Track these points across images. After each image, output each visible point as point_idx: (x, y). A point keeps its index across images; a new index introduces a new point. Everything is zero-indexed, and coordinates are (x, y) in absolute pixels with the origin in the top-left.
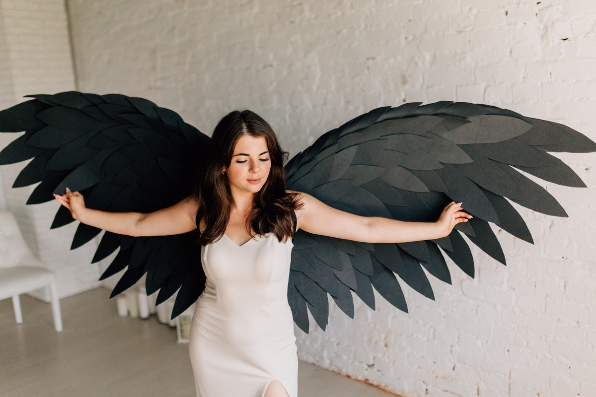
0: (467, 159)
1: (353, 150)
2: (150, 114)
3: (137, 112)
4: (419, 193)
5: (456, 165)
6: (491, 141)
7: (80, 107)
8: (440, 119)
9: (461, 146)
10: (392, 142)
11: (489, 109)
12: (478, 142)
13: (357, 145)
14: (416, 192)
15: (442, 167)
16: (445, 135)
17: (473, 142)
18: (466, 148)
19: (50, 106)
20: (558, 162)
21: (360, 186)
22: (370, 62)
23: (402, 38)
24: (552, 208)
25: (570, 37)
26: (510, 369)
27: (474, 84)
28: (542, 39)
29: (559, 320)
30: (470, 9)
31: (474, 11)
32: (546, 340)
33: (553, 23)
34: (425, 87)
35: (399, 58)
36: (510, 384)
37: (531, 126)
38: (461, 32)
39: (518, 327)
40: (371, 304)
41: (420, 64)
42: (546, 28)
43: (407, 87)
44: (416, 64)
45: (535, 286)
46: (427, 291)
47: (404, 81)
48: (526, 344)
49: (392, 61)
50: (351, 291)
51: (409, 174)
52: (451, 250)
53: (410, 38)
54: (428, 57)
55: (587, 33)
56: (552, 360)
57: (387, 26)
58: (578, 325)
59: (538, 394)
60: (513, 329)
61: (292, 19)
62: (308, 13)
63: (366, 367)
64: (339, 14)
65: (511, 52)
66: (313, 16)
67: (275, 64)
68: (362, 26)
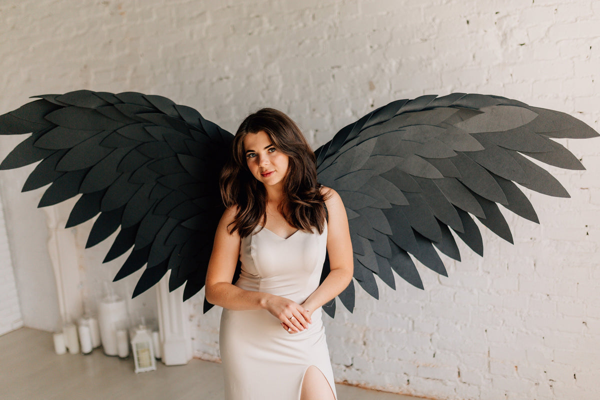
0: (479, 147)
1: (373, 142)
2: (169, 112)
3: (157, 111)
4: (434, 179)
5: (468, 153)
6: (500, 130)
7: (93, 107)
8: (455, 110)
9: (474, 135)
10: (409, 133)
11: (499, 100)
12: (489, 131)
13: (377, 136)
14: (430, 179)
15: (456, 154)
16: (459, 125)
17: (484, 131)
18: (477, 136)
19: (61, 107)
20: (560, 147)
21: (380, 175)
22: (336, 71)
23: (368, 47)
24: (556, 190)
25: (526, 42)
26: (489, 348)
27: (441, 87)
28: (501, 45)
29: (531, 296)
30: (434, 20)
31: (438, 21)
32: (521, 316)
34: (392, 92)
35: (365, 66)
36: (489, 362)
37: (537, 115)
38: (426, 40)
39: (494, 307)
40: (392, 284)
41: (387, 71)
42: (505, 35)
43: (375, 92)
44: (383, 71)
45: (508, 267)
46: (440, 269)
47: (372, 87)
48: (502, 322)
49: (358, 68)
50: (374, 274)
51: (425, 162)
52: (463, 231)
53: (376, 46)
54: (394, 63)
55: (542, 39)
56: (527, 333)
57: (352, 35)
58: (549, 298)
59: (516, 367)
60: (490, 310)
61: (250, 31)
62: (266, 25)
63: (344, 368)
64: (301, 25)
65: (474, 57)
66: (272, 28)
67: (232, 76)
68: (326, 37)
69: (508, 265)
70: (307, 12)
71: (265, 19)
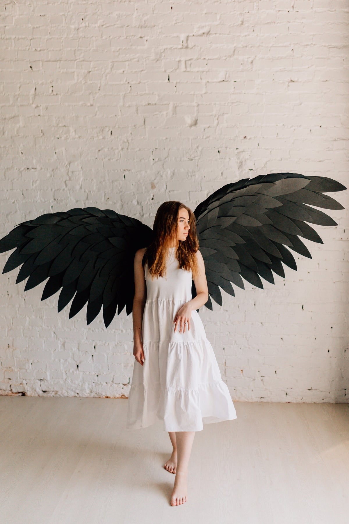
3: (92, 216)
7: (54, 222)
9: (275, 198)
10: (237, 201)
15: (267, 211)
16: (265, 193)
17: (281, 194)
19: (35, 227)
20: (328, 198)
22: (126, 173)
23: (151, 159)
25: (253, 168)
26: (226, 360)
27: (201, 191)
28: (239, 168)
29: (253, 324)
30: (198, 147)
31: (200, 148)
32: (246, 337)
33: (245, 161)
34: (167, 191)
35: (149, 171)
36: (225, 370)
37: (310, 181)
38: (192, 160)
39: (229, 333)
41: (164, 176)
42: (241, 162)
43: (155, 190)
44: (161, 176)
45: (239, 307)
47: (153, 186)
48: (234, 342)
49: (143, 173)
53: (157, 160)
54: (169, 172)
55: (263, 168)
56: (249, 348)
57: (140, 150)
58: (263, 325)
59: (242, 370)
60: (227, 335)
61: (58, 136)
62: (72, 134)
63: (122, 386)
64: (101, 137)
65: (222, 174)
66: (77, 136)
67: (39, 168)
68: (120, 148)
69: (239, 305)
70: (107, 129)
71: (72, 129)
